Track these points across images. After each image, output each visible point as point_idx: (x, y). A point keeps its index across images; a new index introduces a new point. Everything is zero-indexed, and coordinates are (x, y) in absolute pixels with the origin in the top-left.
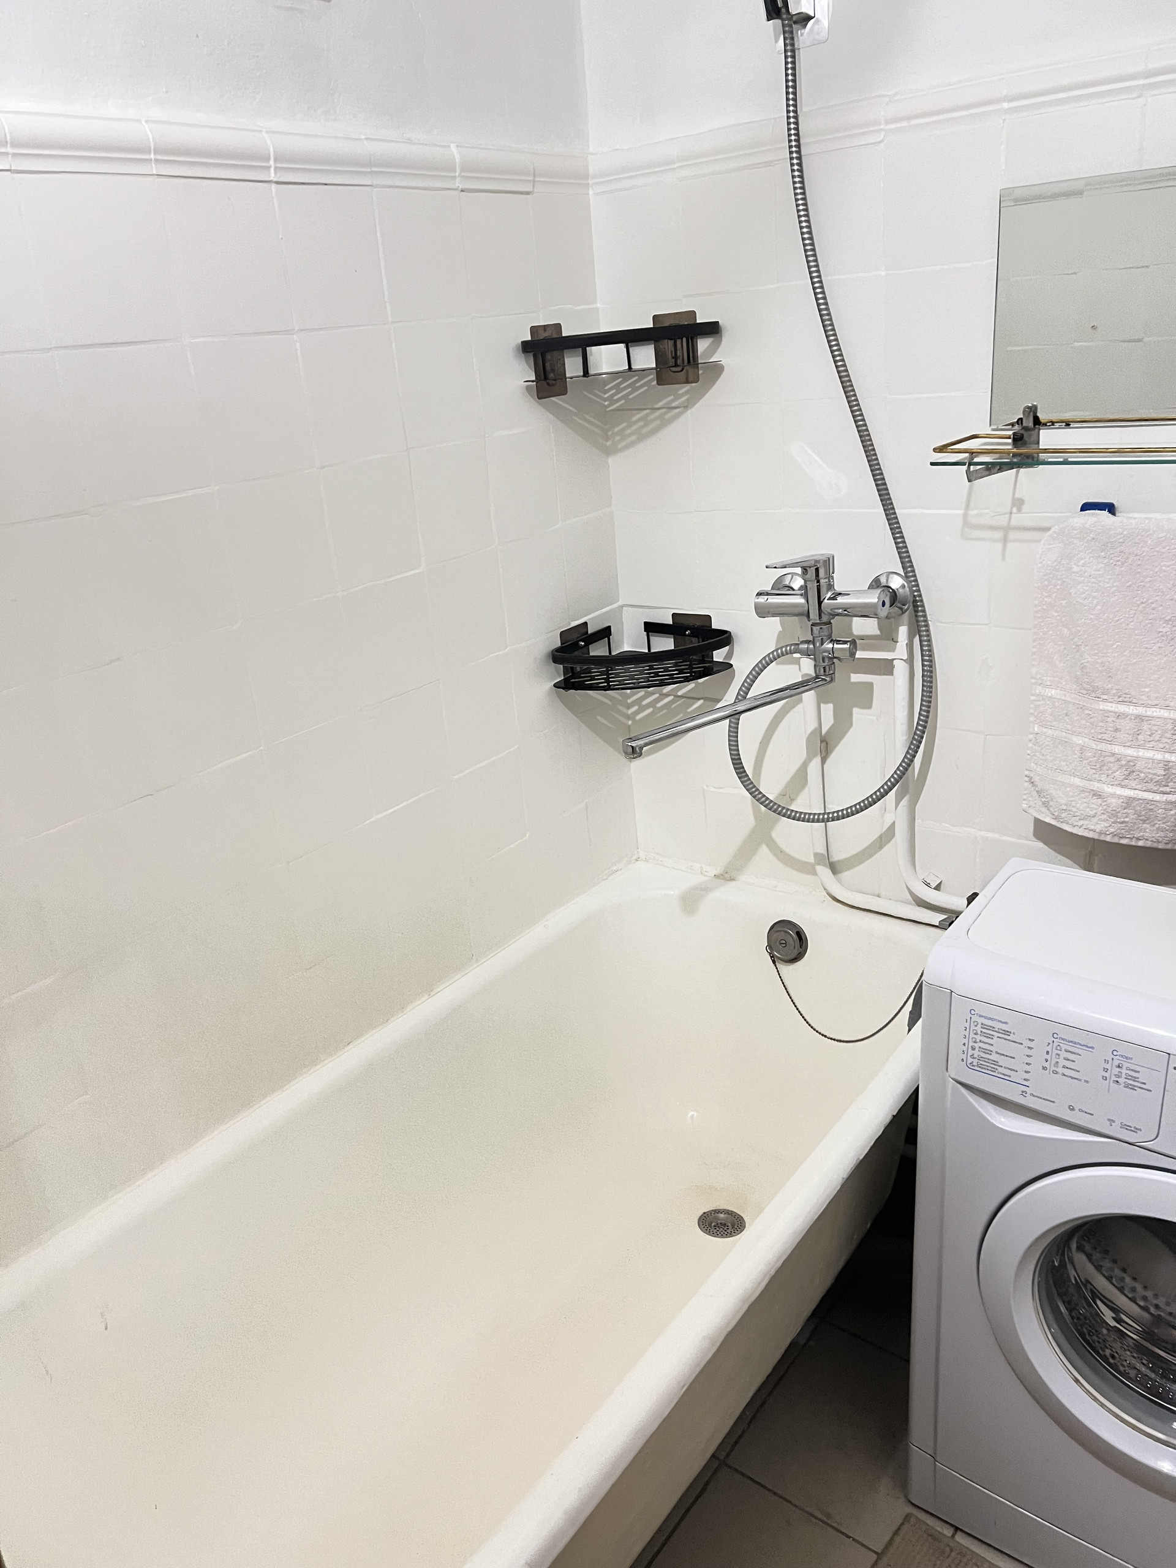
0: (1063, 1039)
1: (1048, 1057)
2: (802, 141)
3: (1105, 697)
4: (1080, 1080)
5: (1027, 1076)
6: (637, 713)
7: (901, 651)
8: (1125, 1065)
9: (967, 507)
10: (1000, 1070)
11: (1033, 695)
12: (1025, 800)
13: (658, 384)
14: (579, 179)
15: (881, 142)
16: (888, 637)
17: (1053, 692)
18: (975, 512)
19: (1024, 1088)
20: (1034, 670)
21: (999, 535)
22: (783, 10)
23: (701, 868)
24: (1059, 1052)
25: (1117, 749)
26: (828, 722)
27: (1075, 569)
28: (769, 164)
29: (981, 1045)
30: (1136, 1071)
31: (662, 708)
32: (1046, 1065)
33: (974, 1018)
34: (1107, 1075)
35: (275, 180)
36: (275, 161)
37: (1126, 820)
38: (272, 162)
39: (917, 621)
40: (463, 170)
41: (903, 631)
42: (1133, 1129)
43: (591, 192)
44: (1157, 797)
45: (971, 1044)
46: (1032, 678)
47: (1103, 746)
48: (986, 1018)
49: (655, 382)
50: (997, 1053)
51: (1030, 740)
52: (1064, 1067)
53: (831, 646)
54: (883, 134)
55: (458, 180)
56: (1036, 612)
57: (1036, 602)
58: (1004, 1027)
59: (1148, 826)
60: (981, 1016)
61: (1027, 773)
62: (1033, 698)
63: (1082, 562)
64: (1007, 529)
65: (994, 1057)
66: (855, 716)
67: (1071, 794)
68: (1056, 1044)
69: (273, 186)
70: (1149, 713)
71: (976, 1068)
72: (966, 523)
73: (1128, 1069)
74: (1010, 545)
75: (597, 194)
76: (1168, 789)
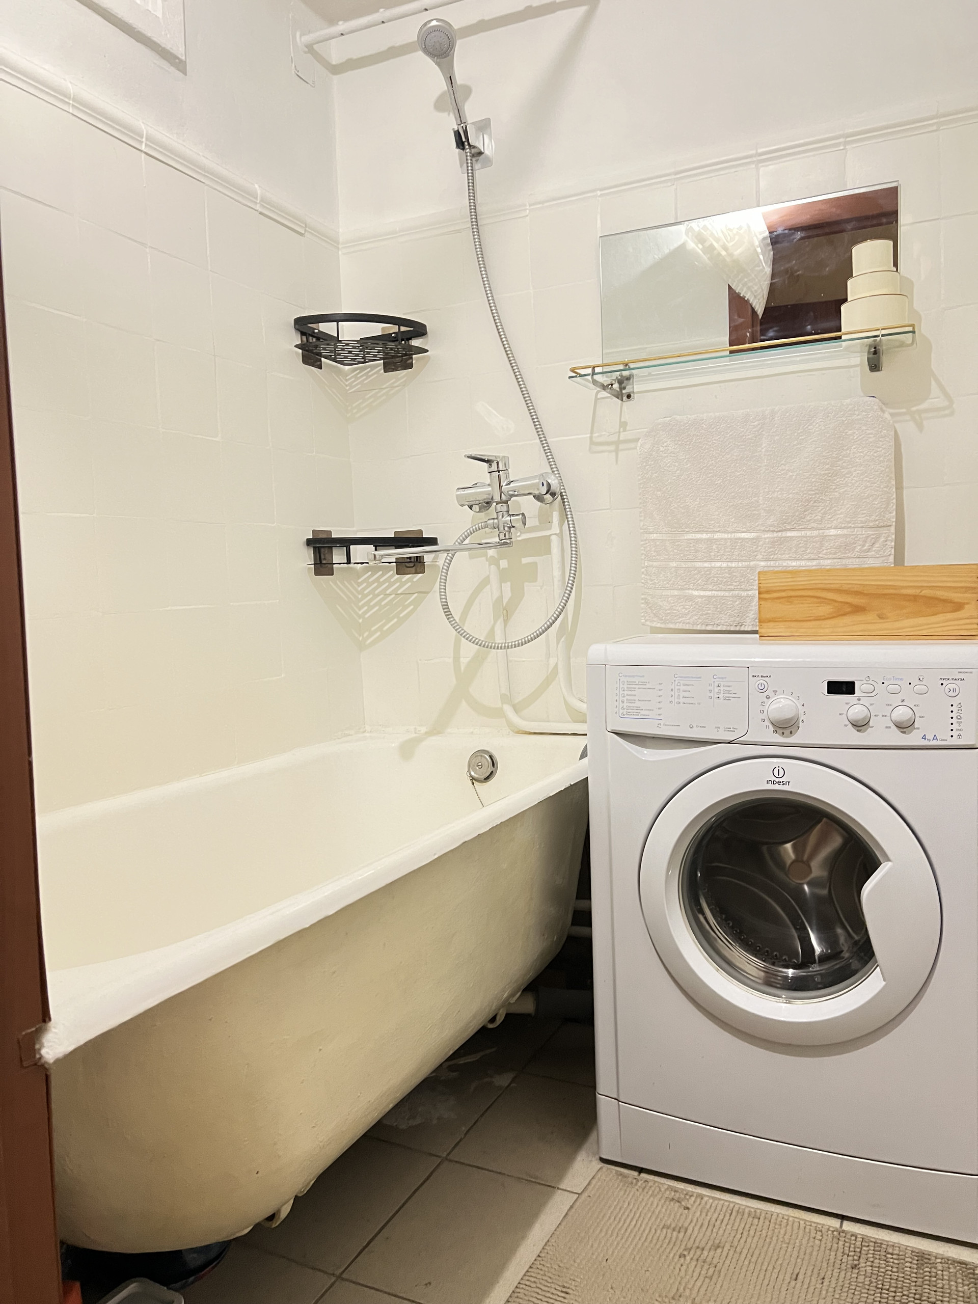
0: (681, 677)
1: (673, 693)
2: (478, 218)
3: (688, 530)
4: (695, 704)
5: (660, 712)
6: (366, 612)
7: (555, 528)
8: (722, 683)
9: (592, 433)
10: (643, 712)
11: (642, 541)
12: (642, 617)
13: (385, 371)
14: (334, 242)
15: (527, 216)
16: (545, 521)
17: (654, 536)
18: (597, 434)
19: (659, 721)
20: (642, 524)
21: (612, 448)
22: (466, 143)
23: (415, 729)
24: (679, 687)
25: (699, 564)
26: (507, 594)
27: (662, 449)
28: (459, 231)
29: (629, 698)
30: (729, 686)
31: (386, 605)
32: (672, 699)
33: (622, 679)
34: (712, 694)
35: (144, 150)
36: (147, 139)
37: (709, 612)
38: (144, 140)
39: (564, 505)
40: (262, 200)
41: (556, 516)
42: (732, 729)
43: (340, 252)
44: (727, 594)
45: (621, 699)
46: (641, 529)
47: (689, 564)
48: (629, 676)
49: (383, 371)
50: (639, 700)
51: (643, 573)
52: (683, 697)
53: (509, 518)
54: (528, 211)
55: (258, 205)
56: (640, 484)
57: (640, 478)
58: (642, 679)
59: (723, 615)
60: (626, 676)
61: (643, 596)
62: (642, 543)
63: (665, 444)
64: (618, 443)
65: (638, 704)
66: (525, 588)
67: (672, 602)
68: (676, 682)
69: (143, 155)
70: (715, 537)
71: (626, 716)
72: (592, 443)
73: (724, 686)
74: (620, 454)
75: (344, 254)
76: (732, 587)
